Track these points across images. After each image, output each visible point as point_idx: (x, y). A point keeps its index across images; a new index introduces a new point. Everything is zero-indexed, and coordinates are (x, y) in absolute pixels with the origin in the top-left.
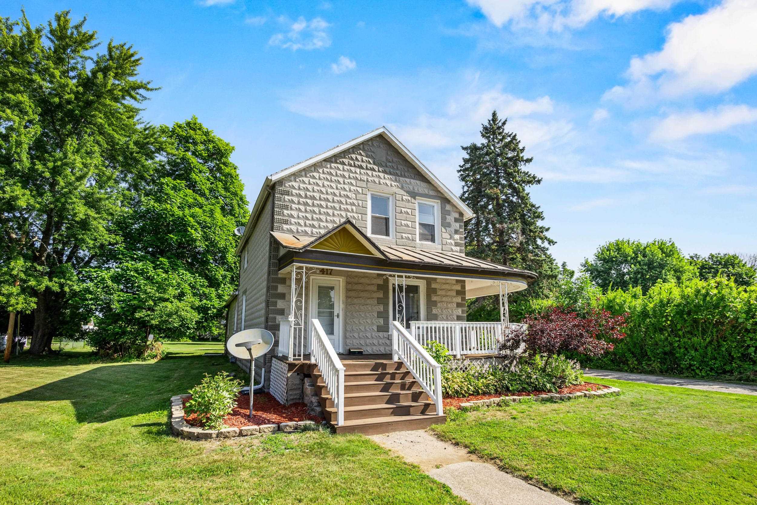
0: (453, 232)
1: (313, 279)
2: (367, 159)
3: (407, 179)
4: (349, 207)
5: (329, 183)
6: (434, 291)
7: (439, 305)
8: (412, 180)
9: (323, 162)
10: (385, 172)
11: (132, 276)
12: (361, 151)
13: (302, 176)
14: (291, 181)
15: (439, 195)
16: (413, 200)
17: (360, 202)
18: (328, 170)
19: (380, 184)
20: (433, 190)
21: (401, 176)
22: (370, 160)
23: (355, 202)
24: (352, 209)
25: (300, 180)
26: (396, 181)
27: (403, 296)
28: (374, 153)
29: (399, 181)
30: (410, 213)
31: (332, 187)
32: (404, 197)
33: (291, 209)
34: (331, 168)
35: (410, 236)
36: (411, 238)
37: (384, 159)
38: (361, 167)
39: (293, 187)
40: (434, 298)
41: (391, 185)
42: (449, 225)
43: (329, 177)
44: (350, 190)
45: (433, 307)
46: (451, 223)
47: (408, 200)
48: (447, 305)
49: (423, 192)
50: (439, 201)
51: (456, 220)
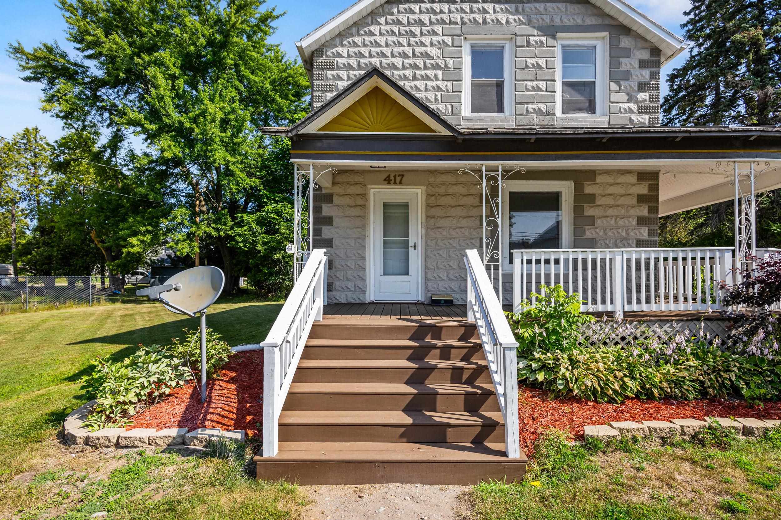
0: (636, 88)
1: (374, 194)
3: (538, 5)
4: (430, 73)
5: (395, 39)
6: (591, 199)
7: (599, 222)
9: (386, 6)
11: (274, 218)
13: (352, 35)
14: (336, 46)
15: (607, 21)
16: (551, 42)
17: (450, 62)
18: (394, 17)
19: (485, 22)
20: (595, 15)
23: (441, 62)
24: (435, 76)
25: (349, 42)
26: (517, 12)
27: (497, 205)
29: (523, 10)
30: (544, 66)
31: (400, 44)
32: (532, 38)
34: (399, 12)
35: (543, 107)
36: (545, 111)
39: (339, 55)
40: (589, 211)
41: (507, 22)
42: (627, 76)
43: (395, 29)
44: (432, 44)
45: (586, 227)
46: (632, 71)
47: (541, 42)
48: (616, 222)
49: (572, 23)
50: (606, 34)
51: (643, 64)
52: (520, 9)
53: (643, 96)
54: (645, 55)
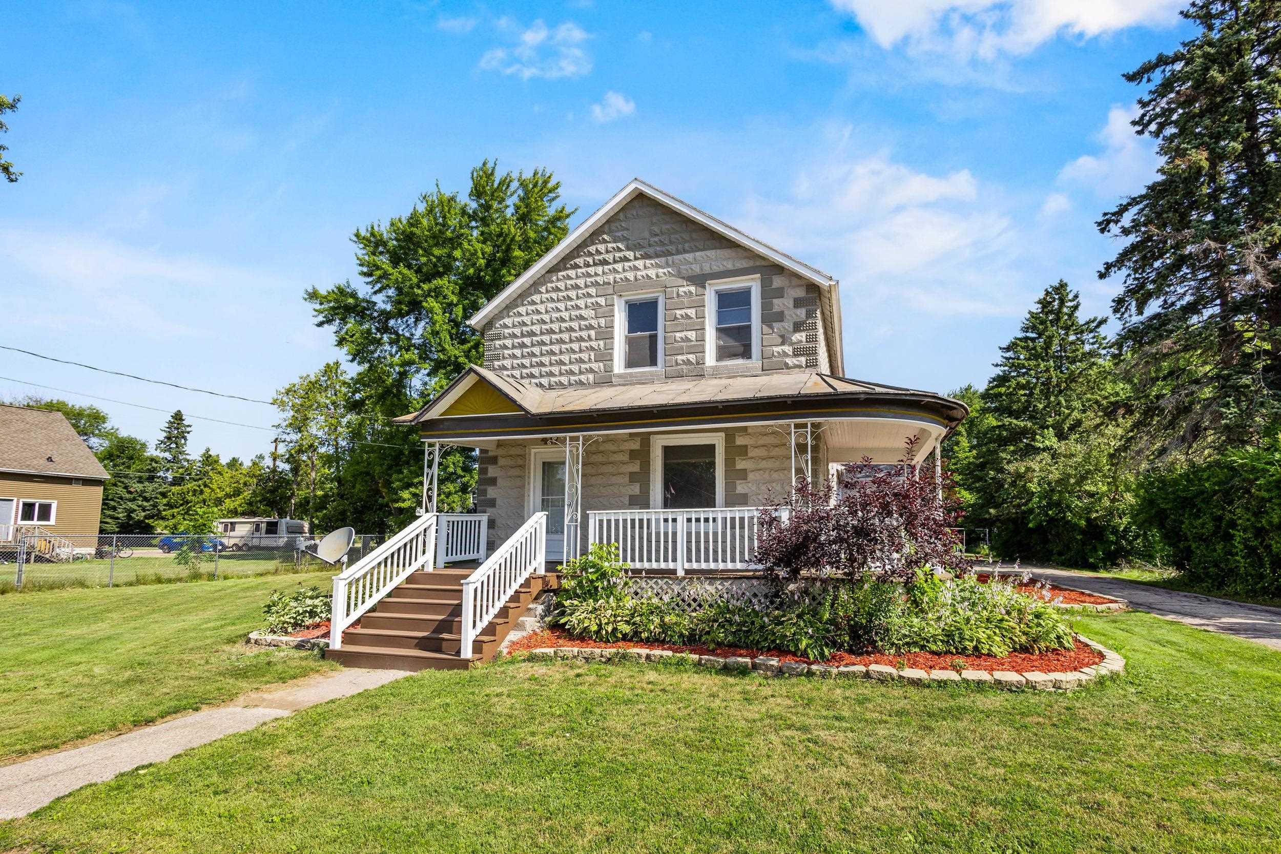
0: (791, 329)
1: (535, 454)
2: (614, 245)
3: (687, 256)
4: (584, 334)
5: (554, 305)
6: (743, 451)
7: (751, 476)
8: (698, 254)
10: (646, 256)
12: (605, 237)
13: (517, 306)
14: (504, 318)
15: (759, 263)
16: (701, 290)
17: (602, 321)
18: (554, 285)
19: (636, 279)
20: (748, 258)
21: (678, 252)
22: (620, 245)
23: (593, 322)
24: (589, 336)
25: (515, 313)
26: (668, 265)
27: (577, 470)
28: (627, 229)
29: (674, 262)
30: (693, 316)
31: (558, 310)
32: (681, 289)
33: (504, 358)
34: (558, 280)
35: (692, 357)
36: (694, 362)
37: (646, 234)
38: (604, 262)
39: (506, 326)
40: (741, 464)
41: (657, 276)
42: (780, 317)
43: (554, 296)
44: (586, 307)
45: (738, 482)
46: (786, 312)
47: (690, 292)
48: (770, 476)
49: (722, 268)
50: (759, 275)
51: (798, 303)
52: (670, 262)
53: (800, 337)
54: (800, 293)
